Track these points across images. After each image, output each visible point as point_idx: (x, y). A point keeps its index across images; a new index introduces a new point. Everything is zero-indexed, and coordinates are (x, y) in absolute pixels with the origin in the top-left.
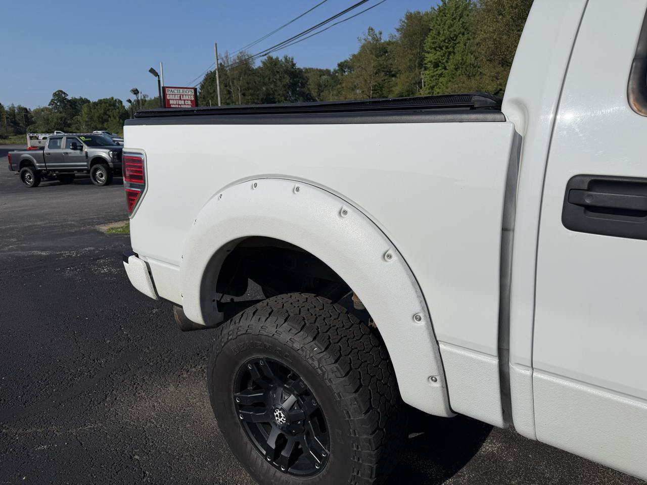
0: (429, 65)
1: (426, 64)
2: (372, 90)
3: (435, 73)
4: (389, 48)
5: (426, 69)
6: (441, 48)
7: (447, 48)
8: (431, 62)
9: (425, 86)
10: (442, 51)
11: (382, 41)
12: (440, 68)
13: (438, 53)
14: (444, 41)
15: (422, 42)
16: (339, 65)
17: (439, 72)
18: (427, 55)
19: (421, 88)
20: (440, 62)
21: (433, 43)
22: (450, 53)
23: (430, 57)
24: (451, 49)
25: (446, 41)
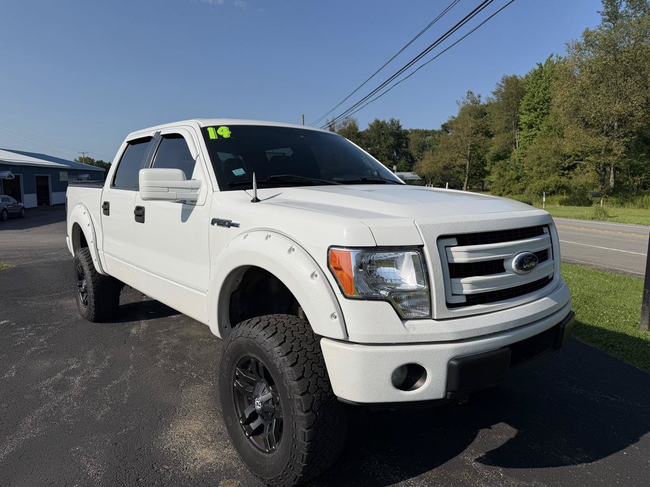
0: (523, 126)
1: (521, 125)
2: (470, 150)
3: (529, 134)
4: (487, 110)
5: (521, 129)
6: (536, 110)
7: (541, 109)
8: (525, 123)
9: (519, 146)
10: (536, 112)
11: (481, 103)
12: (534, 129)
13: (533, 115)
14: (538, 103)
15: (518, 105)
16: (443, 126)
17: (533, 133)
18: (522, 117)
19: (516, 148)
20: (534, 123)
21: (528, 105)
22: (544, 114)
23: (524, 119)
24: (545, 111)
25: (541, 103)
